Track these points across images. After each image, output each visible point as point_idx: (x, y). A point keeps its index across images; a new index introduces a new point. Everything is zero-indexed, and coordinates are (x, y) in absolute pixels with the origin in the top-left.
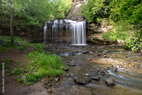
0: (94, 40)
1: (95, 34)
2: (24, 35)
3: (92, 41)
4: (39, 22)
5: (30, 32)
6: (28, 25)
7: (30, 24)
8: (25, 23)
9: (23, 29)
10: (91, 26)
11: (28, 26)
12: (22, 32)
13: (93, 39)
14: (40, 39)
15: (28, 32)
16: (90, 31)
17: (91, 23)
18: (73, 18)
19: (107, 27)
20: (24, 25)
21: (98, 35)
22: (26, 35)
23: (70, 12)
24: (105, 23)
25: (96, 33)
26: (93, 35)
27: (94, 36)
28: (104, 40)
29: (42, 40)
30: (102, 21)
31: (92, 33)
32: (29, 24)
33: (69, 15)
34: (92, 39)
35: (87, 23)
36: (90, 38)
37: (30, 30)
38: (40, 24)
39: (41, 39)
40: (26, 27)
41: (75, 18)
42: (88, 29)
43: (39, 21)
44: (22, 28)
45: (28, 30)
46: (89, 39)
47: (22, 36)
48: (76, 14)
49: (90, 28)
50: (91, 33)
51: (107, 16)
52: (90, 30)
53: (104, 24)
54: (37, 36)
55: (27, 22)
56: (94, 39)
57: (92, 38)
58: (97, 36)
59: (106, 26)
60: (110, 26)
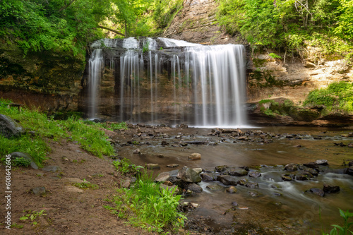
0: (273, 111)
1: (277, 90)
2: (14, 87)
3: (269, 113)
4: (74, 40)
5: (37, 78)
6: (32, 48)
7: (41, 43)
8: (21, 42)
9: (11, 65)
10: (262, 62)
11: (31, 53)
12: (5, 75)
13: (270, 108)
14: (73, 105)
15: (29, 74)
16: (258, 79)
17: (262, 50)
18: (187, 33)
19: (323, 64)
20: (14, 47)
21: (287, 93)
22: (18, 88)
23: (175, 14)
24: (317, 49)
25: (281, 84)
26: (267, 91)
27: (274, 97)
28: (315, 111)
29: (79, 107)
30: (306, 42)
31: (266, 86)
32: (34, 43)
33: (173, 23)
34: (266, 106)
35: (248, 49)
36: (261, 104)
37: (36, 67)
38: (77, 46)
39: (75, 104)
40: (22, 54)
41: (196, 34)
42: (251, 71)
43: (75, 35)
44: (6, 60)
45: (28, 69)
46: (257, 106)
47: (4, 91)
48: (200, 19)
49: (257, 69)
50: (261, 87)
51: (323, 27)
52: (258, 75)
53: (314, 54)
54: (61, 93)
55: (27, 38)
56: (272, 108)
57: (266, 102)
58: (284, 96)
59: (322, 60)
60: (335, 62)
